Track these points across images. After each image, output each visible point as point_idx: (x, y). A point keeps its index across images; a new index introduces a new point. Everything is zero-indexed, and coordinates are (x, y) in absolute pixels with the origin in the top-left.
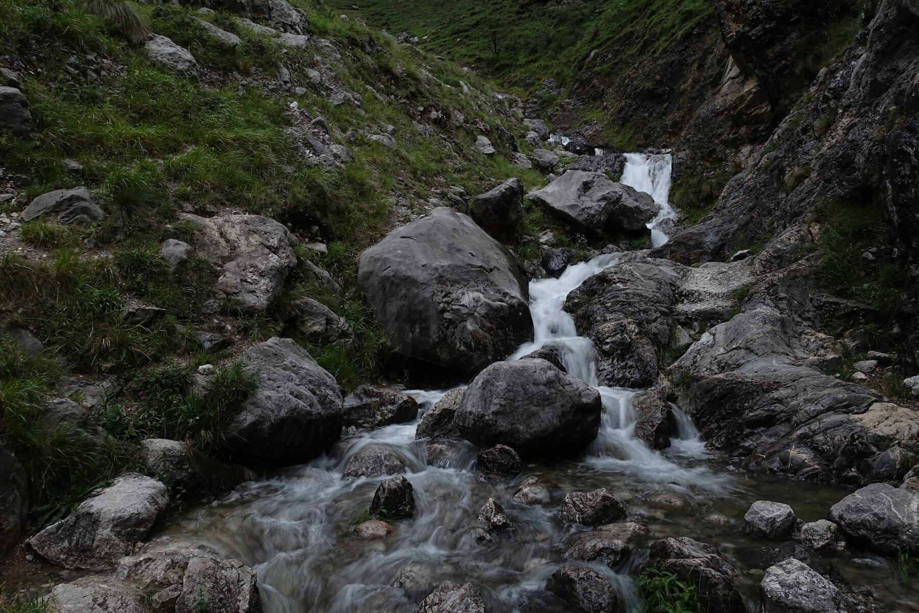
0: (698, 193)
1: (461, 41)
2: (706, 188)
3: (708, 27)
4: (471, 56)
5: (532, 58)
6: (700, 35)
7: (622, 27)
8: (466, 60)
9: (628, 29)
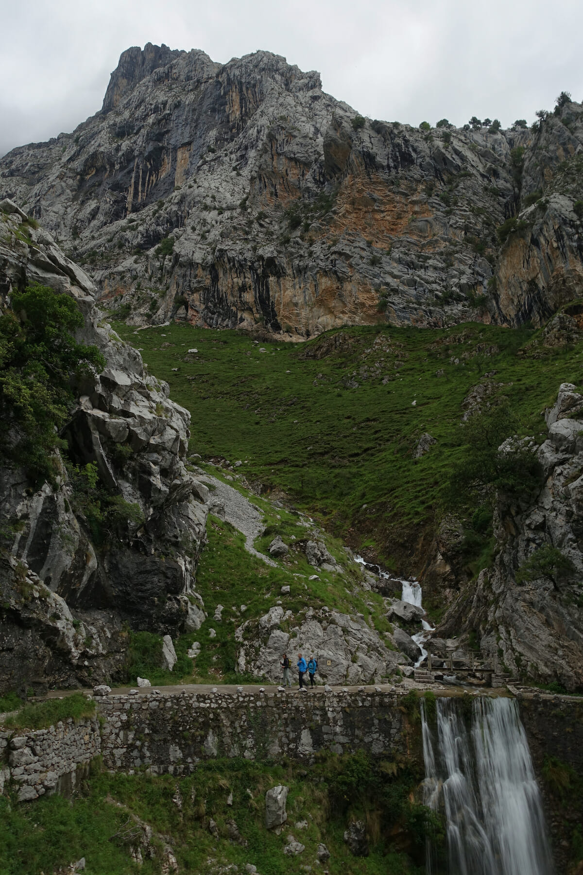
0: (432, 604)
1: (275, 472)
2: (435, 603)
3: (427, 523)
4: (285, 485)
5: (324, 496)
6: (423, 525)
7: (380, 496)
8: (282, 487)
9: (383, 499)
